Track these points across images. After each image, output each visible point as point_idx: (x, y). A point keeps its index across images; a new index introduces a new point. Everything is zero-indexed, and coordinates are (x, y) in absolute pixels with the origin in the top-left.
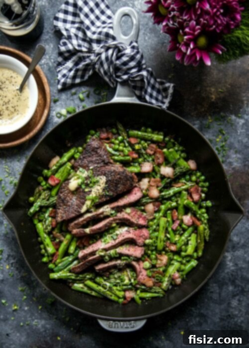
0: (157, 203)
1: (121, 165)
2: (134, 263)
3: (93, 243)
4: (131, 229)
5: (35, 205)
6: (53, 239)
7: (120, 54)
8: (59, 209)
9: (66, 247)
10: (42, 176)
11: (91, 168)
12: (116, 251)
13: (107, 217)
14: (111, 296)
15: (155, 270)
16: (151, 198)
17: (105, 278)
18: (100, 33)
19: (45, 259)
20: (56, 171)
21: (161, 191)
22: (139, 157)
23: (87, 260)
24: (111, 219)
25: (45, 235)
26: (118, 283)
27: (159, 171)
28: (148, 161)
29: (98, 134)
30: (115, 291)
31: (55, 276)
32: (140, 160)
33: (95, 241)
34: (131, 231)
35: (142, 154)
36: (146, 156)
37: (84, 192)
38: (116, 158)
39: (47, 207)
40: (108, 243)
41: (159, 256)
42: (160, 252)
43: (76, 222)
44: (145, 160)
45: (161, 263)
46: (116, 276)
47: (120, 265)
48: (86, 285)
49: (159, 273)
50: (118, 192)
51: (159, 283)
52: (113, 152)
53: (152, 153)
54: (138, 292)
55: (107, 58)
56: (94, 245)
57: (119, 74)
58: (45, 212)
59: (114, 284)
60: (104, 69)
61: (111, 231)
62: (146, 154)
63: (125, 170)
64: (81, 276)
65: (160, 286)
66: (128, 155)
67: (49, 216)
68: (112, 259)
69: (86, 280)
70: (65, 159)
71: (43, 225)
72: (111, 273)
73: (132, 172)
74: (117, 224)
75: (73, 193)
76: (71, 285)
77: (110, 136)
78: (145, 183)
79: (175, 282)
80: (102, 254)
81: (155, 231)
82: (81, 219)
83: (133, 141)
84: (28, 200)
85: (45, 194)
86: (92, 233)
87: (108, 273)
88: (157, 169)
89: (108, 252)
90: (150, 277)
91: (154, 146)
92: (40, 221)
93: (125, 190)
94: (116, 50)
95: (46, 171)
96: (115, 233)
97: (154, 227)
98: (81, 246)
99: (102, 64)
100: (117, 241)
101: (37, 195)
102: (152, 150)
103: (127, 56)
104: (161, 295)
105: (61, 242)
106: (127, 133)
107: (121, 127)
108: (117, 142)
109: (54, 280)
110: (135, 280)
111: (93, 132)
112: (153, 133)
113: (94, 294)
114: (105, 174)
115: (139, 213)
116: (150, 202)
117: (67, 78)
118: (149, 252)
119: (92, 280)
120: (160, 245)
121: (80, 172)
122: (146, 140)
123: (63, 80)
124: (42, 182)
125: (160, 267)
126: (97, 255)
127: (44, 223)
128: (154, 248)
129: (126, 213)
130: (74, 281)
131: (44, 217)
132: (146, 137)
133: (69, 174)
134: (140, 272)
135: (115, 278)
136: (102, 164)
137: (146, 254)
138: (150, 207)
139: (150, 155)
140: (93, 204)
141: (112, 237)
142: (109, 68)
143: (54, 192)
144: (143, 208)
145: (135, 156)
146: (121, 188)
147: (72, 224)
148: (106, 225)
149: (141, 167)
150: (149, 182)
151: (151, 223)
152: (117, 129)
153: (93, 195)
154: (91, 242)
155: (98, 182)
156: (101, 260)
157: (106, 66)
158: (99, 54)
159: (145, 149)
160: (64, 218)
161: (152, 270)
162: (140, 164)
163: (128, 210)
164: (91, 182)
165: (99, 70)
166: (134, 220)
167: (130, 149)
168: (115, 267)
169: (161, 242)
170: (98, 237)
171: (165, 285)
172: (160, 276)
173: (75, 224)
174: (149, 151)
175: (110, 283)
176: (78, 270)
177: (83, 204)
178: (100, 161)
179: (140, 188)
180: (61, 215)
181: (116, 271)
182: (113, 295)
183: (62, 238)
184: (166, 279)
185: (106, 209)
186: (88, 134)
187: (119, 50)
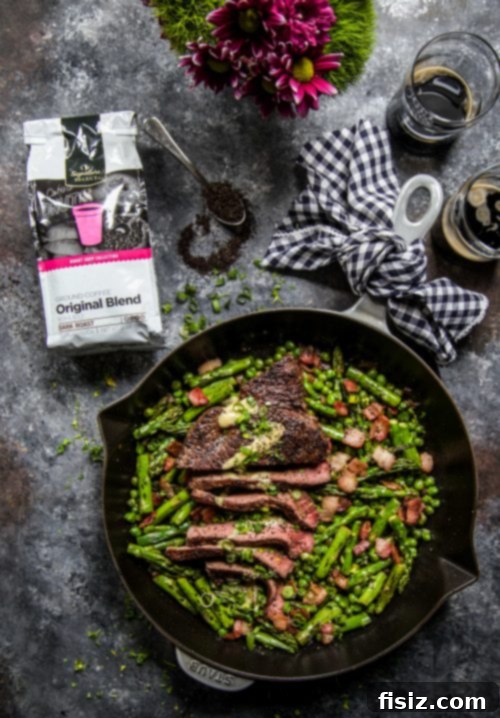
0: (345, 501)
1: (316, 419)
2: (272, 583)
3: (220, 522)
4: (289, 525)
5: (151, 423)
6: (156, 488)
7: (392, 256)
8: (189, 447)
9: (171, 510)
10: (182, 380)
11: (268, 403)
12: (251, 552)
13: (260, 491)
14: (211, 619)
15: (298, 605)
16: (340, 490)
17: (214, 586)
18: (370, 205)
19: (130, 517)
20: (208, 383)
21: (360, 485)
22: (349, 415)
23: (199, 547)
24: (265, 497)
25: (147, 479)
26: (231, 603)
27: (371, 452)
28: (361, 429)
29: (298, 351)
30: (222, 612)
31: (136, 550)
32: (349, 421)
33: (223, 520)
34: (288, 530)
35: (356, 413)
36: (359, 419)
37: (241, 436)
38: (312, 402)
39: (168, 435)
40: (245, 533)
41: (313, 586)
42: (318, 581)
43: (207, 479)
44: (355, 424)
45: (314, 599)
46: (233, 590)
47: (248, 577)
48: (178, 585)
49: (303, 613)
50: (294, 460)
51: (295, 629)
52: (311, 391)
53: (371, 417)
54: (257, 629)
55: (368, 255)
56: (219, 527)
57: (376, 283)
58: (162, 441)
59: (224, 601)
60: (354, 266)
61: (256, 516)
62: (362, 415)
63: (320, 429)
64: (177, 567)
65: (294, 635)
66: (332, 406)
67: (166, 450)
68: (240, 561)
69: (182, 577)
70: (230, 370)
71: (150, 461)
72: (226, 583)
73: (326, 435)
74: (271, 509)
75: (222, 431)
76: (154, 574)
77: (317, 362)
78: (340, 460)
79: (322, 638)
80: (229, 548)
81: (324, 543)
82: (217, 478)
83: (350, 387)
84: (143, 410)
85: (172, 412)
86: (225, 507)
87: (221, 581)
88: (368, 446)
89: (238, 549)
90: (285, 614)
91: (380, 408)
92: (147, 451)
93: (306, 461)
94: (390, 248)
95: (190, 376)
96: (261, 523)
97: (326, 537)
98: (196, 518)
99: (355, 258)
100: (260, 537)
101: (161, 409)
102: (372, 413)
103: (403, 264)
104: (292, 650)
105: (167, 498)
106: (346, 369)
107: (338, 355)
108: (323, 376)
109: (132, 557)
110: (261, 608)
111: (291, 344)
112: (385, 386)
113: (185, 603)
114: (285, 424)
115: (311, 504)
116: (336, 495)
117: (284, 254)
118: (300, 573)
119: (192, 580)
120: (322, 569)
121: (249, 402)
122: (369, 392)
123: (275, 255)
124: (177, 390)
125: (307, 604)
126: (219, 546)
127: (152, 457)
128: (310, 569)
129: (292, 497)
130: (162, 571)
131: (157, 449)
132: (373, 389)
133: (228, 396)
134: (274, 599)
135: (230, 593)
136: (287, 404)
137: (294, 573)
138: (332, 503)
139: (367, 419)
140: (246, 463)
141: (254, 526)
142: (364, 270)
143: (189, 415)
144: (320, 498)
145: (343, 411)
146: (302, 454)
147: (199, 480)
148: (252, 505)
149: (346, 433)
150: (348, 462)
151: (322, 528)
152: (331, 356)
153: (253, 448)
154: (215, 520)
155: (269, 430)
156: (222, 556)
157: (360, 265)
158: (357, 243)
159: (363, 407)
160: (191, 466)
161: (293, 603)
162: (345, 427)
163: (297, 495)
164: (258, 426)
165: (345, 263)
166: (299, 513)
167: (339, 396)
168: (238, 576)
169: (326, 565)
170: (231, 517)
171: (304, 635)
172: (303, 619)
173: (204, 482)
174: (367, 413)
175: (218, 597)
176: (178, 557)
177: (231, 455)
178: (287, 398)
179: (330, 466)
180: (189, 458)
181: (235, 583)
182: (215, 619)
183: (171, 493)
184: (310, 627)
185: (263, 479)
186: (283, 345)
187: (394, 249)
